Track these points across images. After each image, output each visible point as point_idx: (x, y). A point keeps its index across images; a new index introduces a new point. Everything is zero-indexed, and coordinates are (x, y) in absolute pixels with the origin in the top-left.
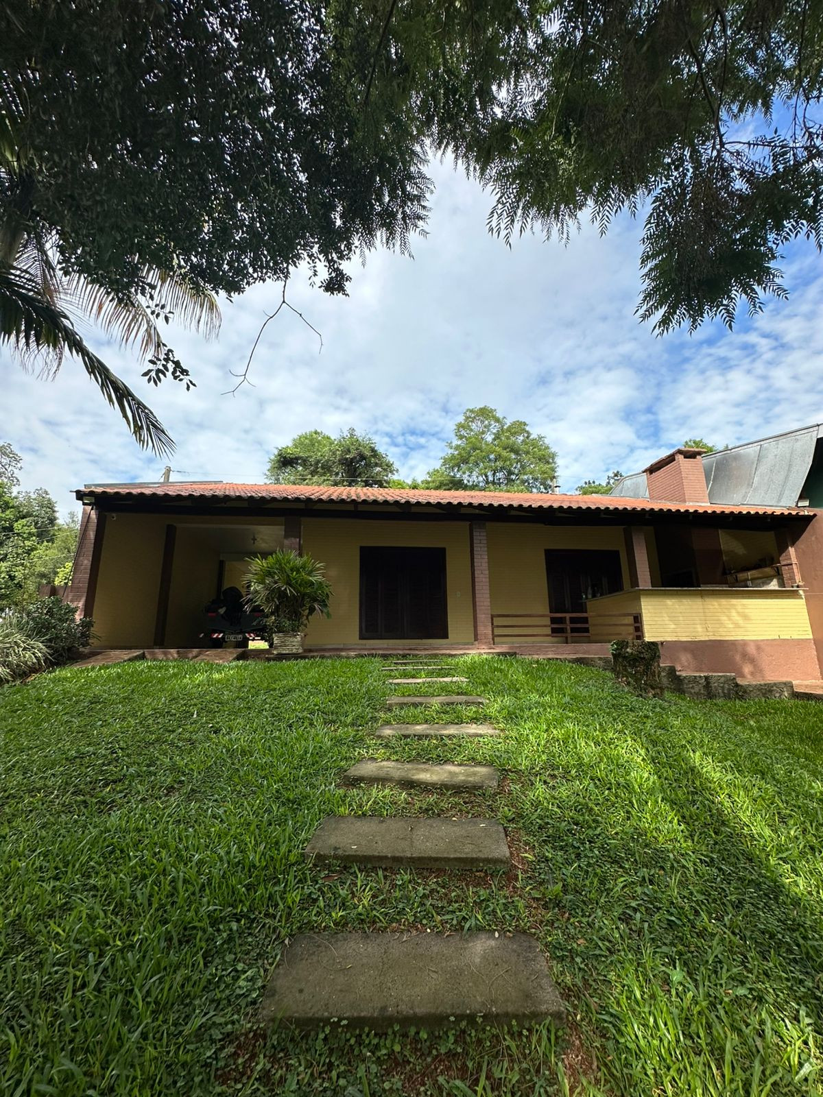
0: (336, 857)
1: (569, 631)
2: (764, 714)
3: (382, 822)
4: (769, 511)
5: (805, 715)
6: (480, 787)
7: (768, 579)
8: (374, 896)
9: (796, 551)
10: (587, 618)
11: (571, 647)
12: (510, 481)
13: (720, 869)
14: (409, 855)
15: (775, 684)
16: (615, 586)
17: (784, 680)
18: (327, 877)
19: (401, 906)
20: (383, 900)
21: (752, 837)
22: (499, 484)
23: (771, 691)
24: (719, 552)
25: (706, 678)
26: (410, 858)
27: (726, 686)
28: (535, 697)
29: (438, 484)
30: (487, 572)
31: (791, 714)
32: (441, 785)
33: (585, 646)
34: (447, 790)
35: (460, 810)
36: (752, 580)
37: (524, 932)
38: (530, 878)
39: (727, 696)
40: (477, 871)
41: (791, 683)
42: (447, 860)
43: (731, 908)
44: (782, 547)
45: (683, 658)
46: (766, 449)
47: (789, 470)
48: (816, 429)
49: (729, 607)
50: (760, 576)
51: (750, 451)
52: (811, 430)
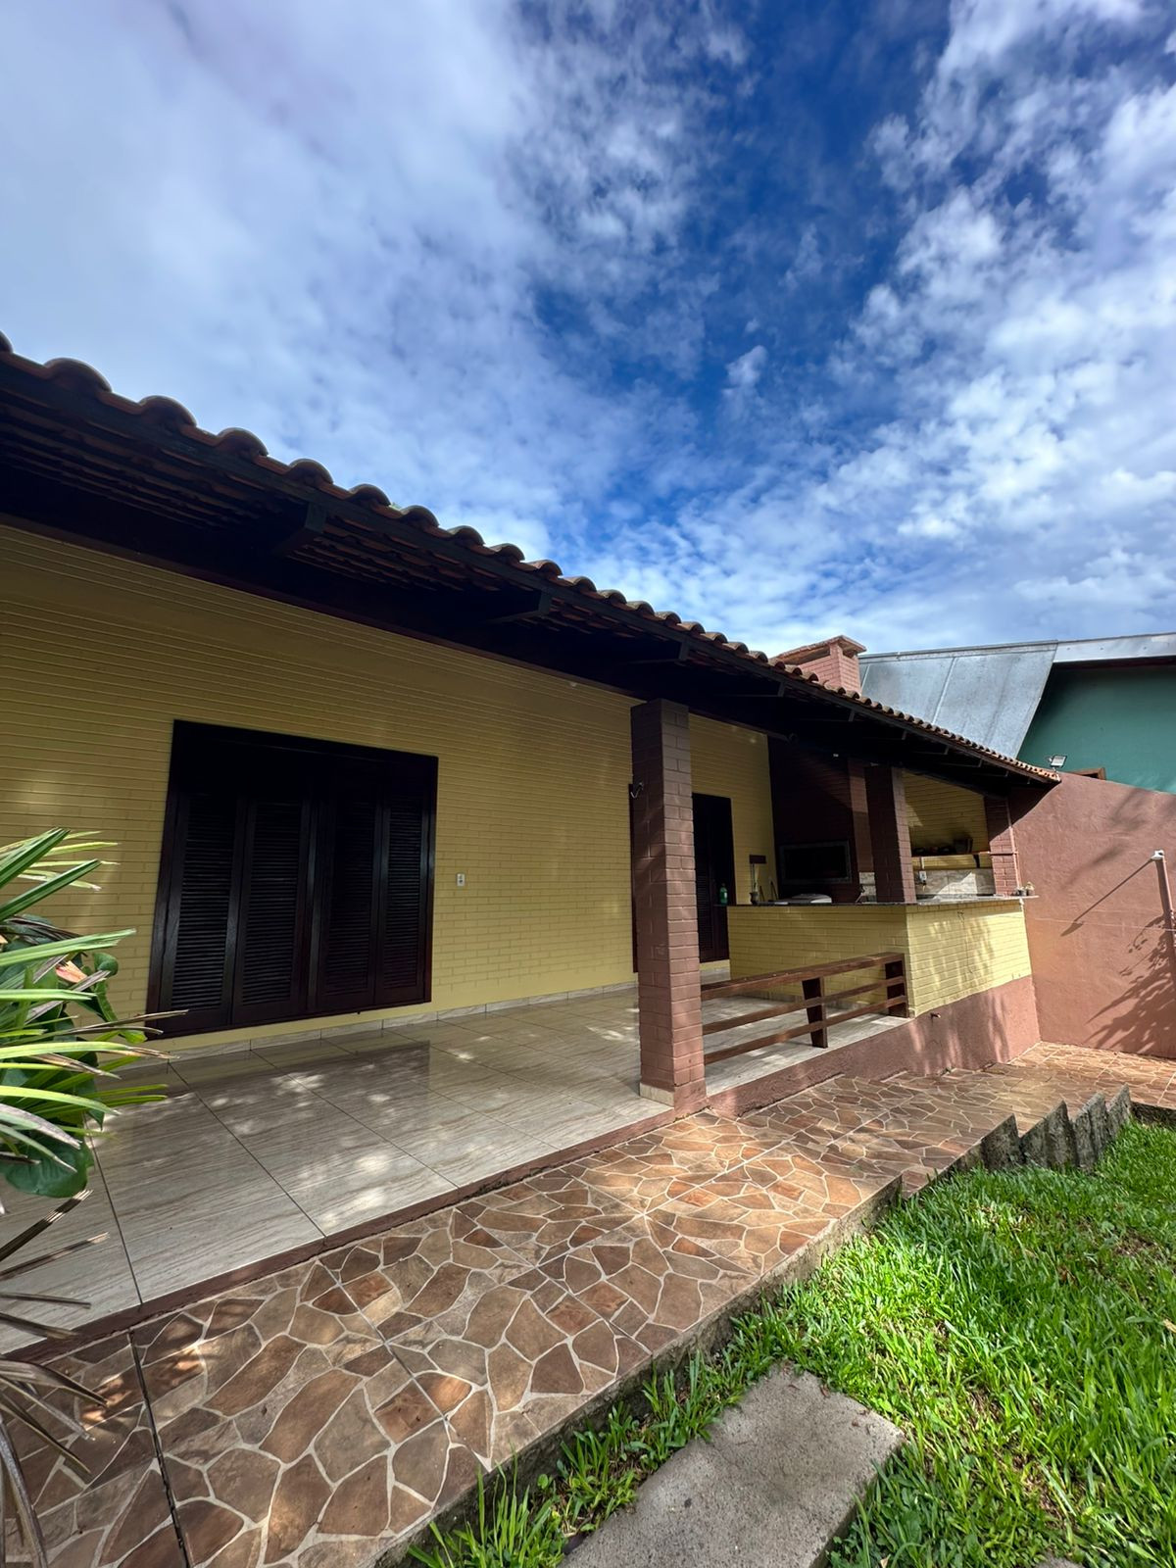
7: (958, 872)
9: (1019, 832)
44: (996, 825)
45: (951, 1043)
46: (963, 665)
47: (1000, 704)
48: (1051, 647)
49: (979, 934)
50: (944, 864)
51: (932, 663)
52: (1045, 648)
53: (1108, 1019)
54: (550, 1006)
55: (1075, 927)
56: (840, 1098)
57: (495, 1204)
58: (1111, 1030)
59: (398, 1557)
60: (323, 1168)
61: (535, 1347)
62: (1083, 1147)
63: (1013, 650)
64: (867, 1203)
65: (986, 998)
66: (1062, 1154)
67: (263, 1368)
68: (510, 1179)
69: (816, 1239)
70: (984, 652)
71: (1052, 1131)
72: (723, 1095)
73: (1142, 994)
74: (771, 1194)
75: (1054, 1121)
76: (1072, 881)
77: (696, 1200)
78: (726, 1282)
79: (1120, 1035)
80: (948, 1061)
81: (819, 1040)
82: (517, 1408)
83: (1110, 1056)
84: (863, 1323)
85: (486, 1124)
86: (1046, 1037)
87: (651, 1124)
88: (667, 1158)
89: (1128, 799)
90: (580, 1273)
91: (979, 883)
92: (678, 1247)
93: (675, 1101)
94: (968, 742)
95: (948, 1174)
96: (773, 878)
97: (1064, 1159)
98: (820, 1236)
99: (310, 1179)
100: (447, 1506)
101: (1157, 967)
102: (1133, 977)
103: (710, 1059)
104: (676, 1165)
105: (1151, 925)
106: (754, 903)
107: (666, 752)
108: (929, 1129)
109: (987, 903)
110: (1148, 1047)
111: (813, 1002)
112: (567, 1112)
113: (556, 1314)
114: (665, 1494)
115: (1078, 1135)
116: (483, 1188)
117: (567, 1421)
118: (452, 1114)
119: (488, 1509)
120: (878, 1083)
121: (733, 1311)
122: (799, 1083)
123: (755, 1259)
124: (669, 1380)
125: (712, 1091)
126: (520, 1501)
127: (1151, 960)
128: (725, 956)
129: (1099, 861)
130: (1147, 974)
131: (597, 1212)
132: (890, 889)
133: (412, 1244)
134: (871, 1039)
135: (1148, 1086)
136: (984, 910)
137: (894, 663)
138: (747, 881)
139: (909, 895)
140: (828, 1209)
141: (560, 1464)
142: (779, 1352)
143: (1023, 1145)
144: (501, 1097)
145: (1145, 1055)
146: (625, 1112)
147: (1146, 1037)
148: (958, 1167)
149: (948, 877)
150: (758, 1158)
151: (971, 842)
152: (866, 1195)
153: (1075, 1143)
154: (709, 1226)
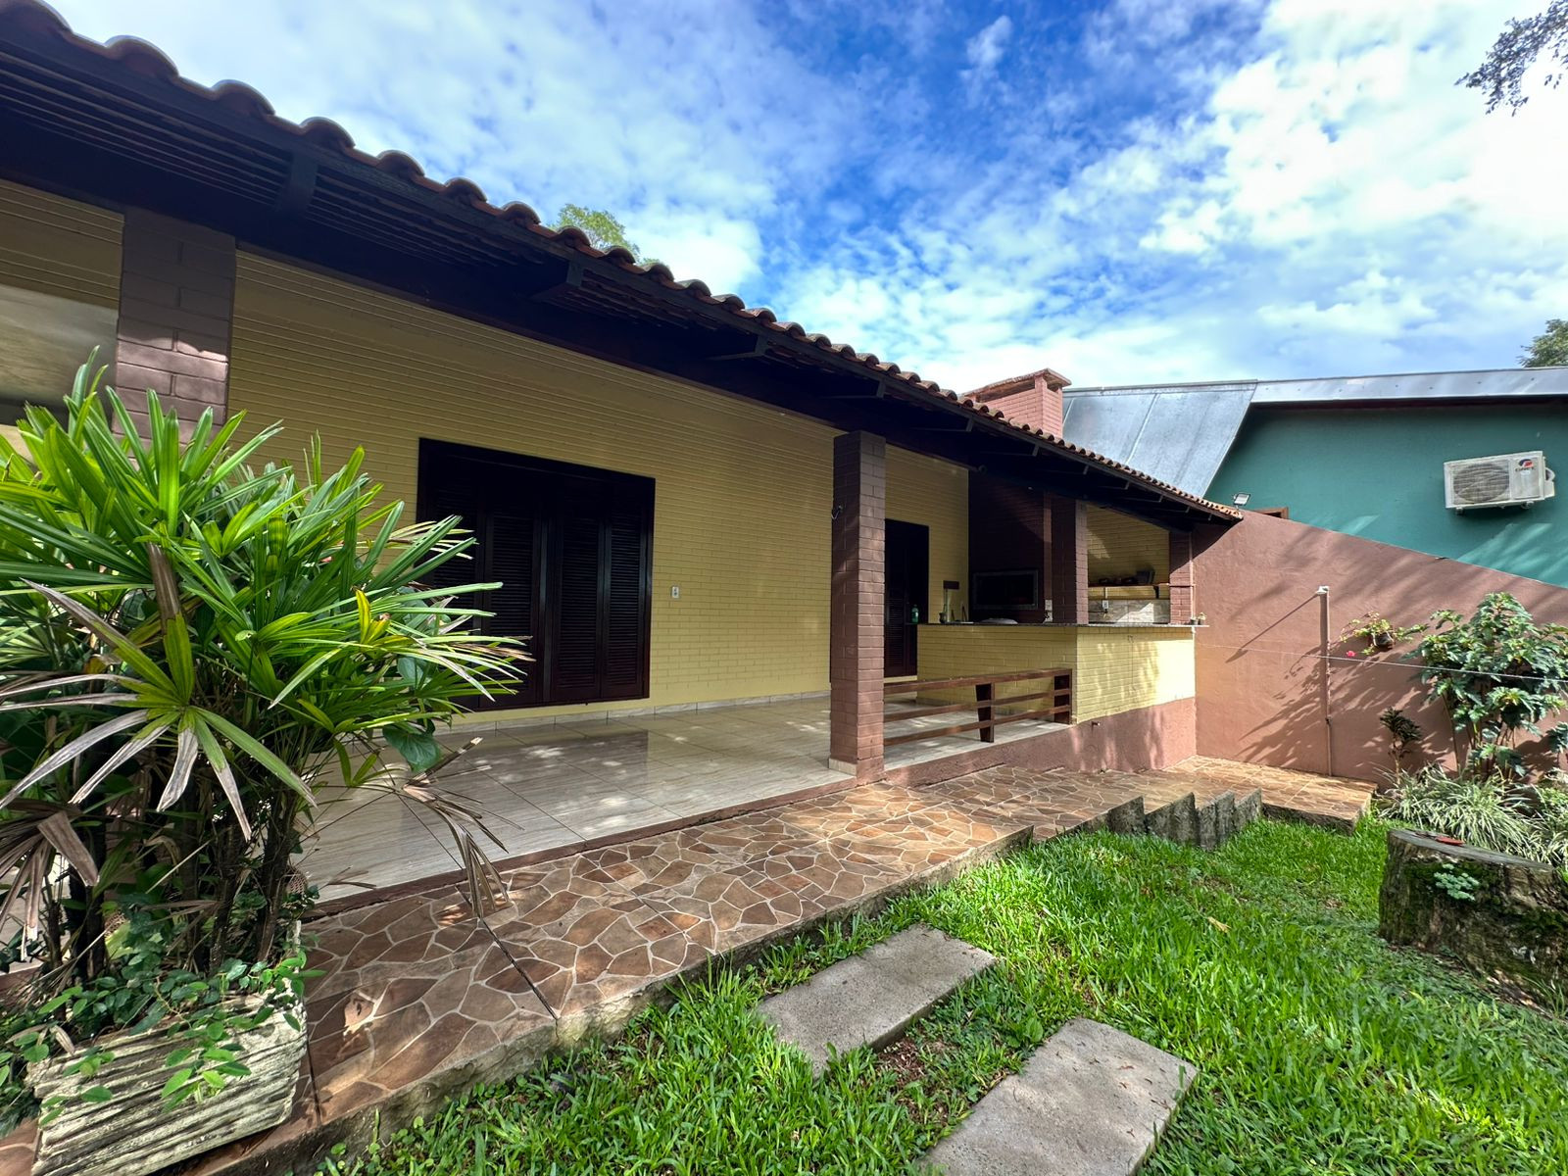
7: (1139, 602)
9: (1198, 567)
36: (1112, 599)
44: (1177, 558)
45: (1108, 749)
46: (1165, 402)
47: (1195, 442)
48: (1251, 387)
49: (1146, 654)
50: (1125, 594)
51: (1135, 398)
52: (1244, 387)
53: (1258, 737)
54: (753, 707)
55: (1240, 654)
56: (997, 781)
57: (711, 830)
58: (1261, 746)
59: (659, 987)
60: (576, 804)
61: (744, 902)
62: (1206, 831)
63: (1215, 388)
64: (1002, 841)
65: (1146, 715)
66: (1185, 831)
67: (555, 905)
68: (723, 816)
69: (957, 858)
70: (1186, 390)
71: (1177, 814)
72: (898, 771)
73: (1292, 715)
74: (927, 833)
75: (1180, 807)
76: (1240, 612)
77: (869, 834)
78: (885, 877)
79: (1267, 751)
80: (1103, 762)
81: (986, 736)
82: (733, 929)
83: (1255, 769)
84: (983, 907)
85: (702, 782)
86: (1202, 751)
87: (838, 786)
88: (849, 809)
89: (1303, 537)
90: (774, 869)
91: (1157, 612)
92: (852, 858)
93: (858, 772)
94: (1149, 478)
95: (1075, 831)
96: (965, 602)
97: (1185, 837)
98: (960, 857)
99: (566, 810)
100: (688, 968)
101: (1309, 692)
102: (1286, 700)
103: (889, 742)
104: (854, 813)
105: (1309, 653)
106: (943, 622)
107: (863, 479)
108: (1069, 802)
109: (1160, 630)
110: (1290, 762)
111: (984, 704)
112: (767, 777)
113: (758, 888)
114: (830, 979)
115: (1202, 821)
116: (702, 820)
117: (766, 937)
118: (674, 775)
119: (714, 976)
120: (1032, 771)
121: (888, 894)
122: (965, 768)
123: (908, 867)
124: (837, 927)
125: (888, 767)
126: (734, 974)
127: (1304, 685)
128: (914, 673)
129: (1267, 595)
130: (1298, 698)
131: (790, 838)
132: (1066, 614)
133: (651, 850)
134: (1034, 739)
135: (1282, 792)
136: (1154, 635)
137: (1097, 397)
138: (939, 603)
139: (1082, 617)
140: (969, 842)
141: (761, 961)
142: (916, 918)
143: (1147, 823)
144: (713, 765)
145: (1287, 769)
146: (815, 778)
147: (1290, 753)
148: (1085, 828)
149: (1128, 606)
150: (921, 812)
151: (1154, 574)
152: (1002, 835)
153: (1198, 827)
154: (873, 848)
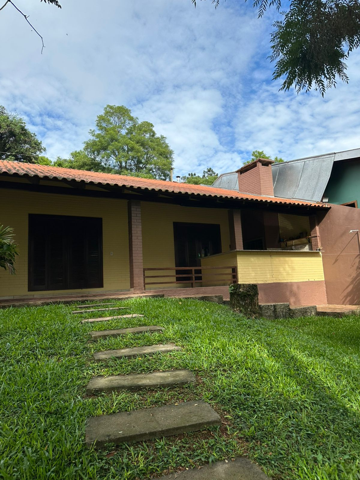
0: (110, 441)
1: (194, 279)
2: (304, 325)
3: (130, 414)
4: (309, 203)
5: (324, 324)
6: (186, 383)
7: (304, 245)
8: (146, 458)
9: (319, 229)
10: (200, 270)
11: (194, 290)
12: (139, 169)
13: (321, 406)
14: (160, 430)
15: (308, 308)
16: (217, 250)
17: (312, 305)
18: (108, 455)
19: (165, 460)
20: (153, 459)
21: (329, 388)
22: (131, 170)
23: (306, 312)
24: (278, 228)
25: (274, 306)
26: (161, 431)
27: (285, 311)
28: (192, 323)
29: (81, 163)
30: (141, 238)
31: (317, 324)
32: (160, 385)
33: (203, 289)
34: (165, 388)
35: (178, 399)
36: (295, 245)
37: (240, 456)
38: (234, 428)
39: (285, 317)
40: (203, 431)
41: (316, 306)
42: (185, 427)
43: (330, 423)
44: (312, 226)
46: (308, 165)
47: (318, 179)
48: (334, 155)
49: (284, 262)
51: (299, 164)
52: (331, 156)
55: (336, 260)
58: (346, 297)
65: (286, 285)
73: (354, 283)
76: (335, 244)
79: (349, 298)
83: (345, 306)
86: (329, 303)
91: (309, 248)
93: (134, 290)
101: (358, 272)
102: (352, 277)
107: (133, 212)
127: (356, 270)
130: (355, 275)
145: (355, 304)
147: (355, 298)
149: (301, 247)
151: (306, 233)
